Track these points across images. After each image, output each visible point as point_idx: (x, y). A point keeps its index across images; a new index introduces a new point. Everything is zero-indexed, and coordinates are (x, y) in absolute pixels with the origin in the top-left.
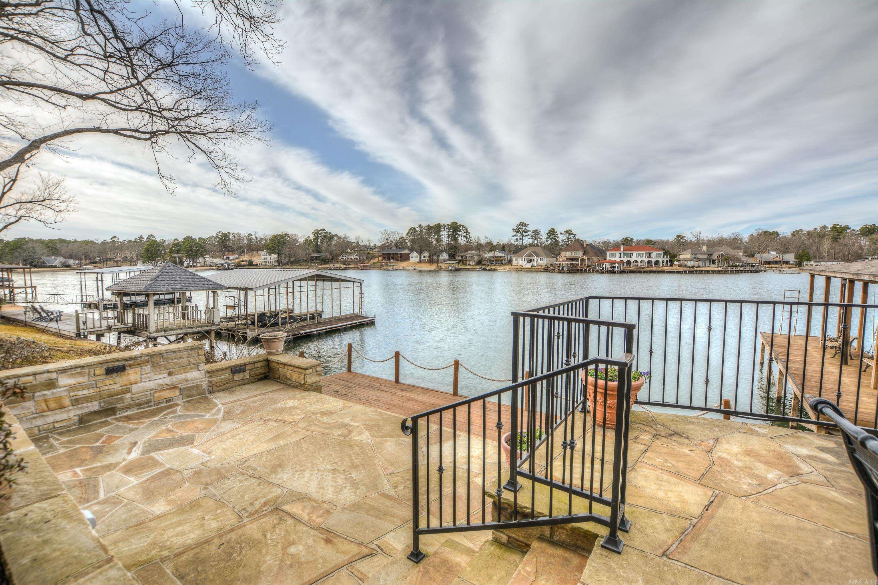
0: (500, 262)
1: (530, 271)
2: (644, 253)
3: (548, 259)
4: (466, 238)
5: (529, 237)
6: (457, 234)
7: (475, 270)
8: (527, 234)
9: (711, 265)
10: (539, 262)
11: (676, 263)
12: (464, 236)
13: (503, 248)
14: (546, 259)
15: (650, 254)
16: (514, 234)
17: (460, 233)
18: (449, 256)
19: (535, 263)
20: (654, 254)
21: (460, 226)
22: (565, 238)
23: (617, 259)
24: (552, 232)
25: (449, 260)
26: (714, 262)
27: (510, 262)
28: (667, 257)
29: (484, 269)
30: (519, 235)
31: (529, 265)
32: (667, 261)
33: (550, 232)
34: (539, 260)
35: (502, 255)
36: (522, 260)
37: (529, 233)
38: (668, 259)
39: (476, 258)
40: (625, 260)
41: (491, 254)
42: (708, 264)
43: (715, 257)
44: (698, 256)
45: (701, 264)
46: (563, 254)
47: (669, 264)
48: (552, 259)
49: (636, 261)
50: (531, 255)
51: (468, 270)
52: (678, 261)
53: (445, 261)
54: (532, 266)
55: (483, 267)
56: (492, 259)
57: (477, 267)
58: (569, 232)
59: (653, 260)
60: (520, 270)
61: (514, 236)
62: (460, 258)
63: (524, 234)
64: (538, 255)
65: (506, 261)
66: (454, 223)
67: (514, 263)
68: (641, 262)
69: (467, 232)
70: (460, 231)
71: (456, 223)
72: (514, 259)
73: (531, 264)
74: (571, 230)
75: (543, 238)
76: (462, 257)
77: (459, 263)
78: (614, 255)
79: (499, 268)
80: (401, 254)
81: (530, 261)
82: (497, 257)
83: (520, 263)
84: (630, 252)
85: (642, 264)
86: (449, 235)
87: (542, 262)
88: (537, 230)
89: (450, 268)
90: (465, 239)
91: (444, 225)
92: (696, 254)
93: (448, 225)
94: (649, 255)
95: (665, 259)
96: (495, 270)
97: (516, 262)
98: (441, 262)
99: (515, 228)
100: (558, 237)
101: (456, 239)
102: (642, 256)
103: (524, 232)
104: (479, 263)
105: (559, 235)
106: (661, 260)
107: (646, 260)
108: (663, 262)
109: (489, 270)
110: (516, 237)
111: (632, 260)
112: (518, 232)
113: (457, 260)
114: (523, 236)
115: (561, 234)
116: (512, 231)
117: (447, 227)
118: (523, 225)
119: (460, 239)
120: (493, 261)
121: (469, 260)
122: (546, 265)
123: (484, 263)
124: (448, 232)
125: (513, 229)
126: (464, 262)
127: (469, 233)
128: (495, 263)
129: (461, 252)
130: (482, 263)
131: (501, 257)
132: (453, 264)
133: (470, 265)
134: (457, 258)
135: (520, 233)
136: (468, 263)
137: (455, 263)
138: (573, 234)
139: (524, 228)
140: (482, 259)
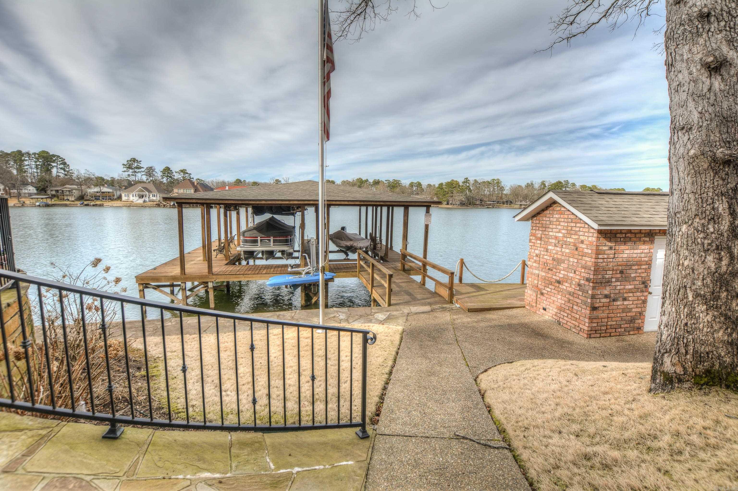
0: (109, 197)
1: (143, 206)
3: (162, 195)
4: (65, 171)
5: (143, 173)
6: (50, 165)
7: (76, 206)
8: (140, 170)
10: (152, 198)
12: (61, 168)
13: (112, 183)
14: (158, 196)
16: (125, 169)
17: (54, 164)
18: (37, 190)
19: (147, 199)
21: (54, 156)
22: (180, 176)
24: (167, 171)
25: (35, 194)
27: (120, 198)
29: (87, 205)
30: (131, 171)
31: (141, 201)
33: (164, 170)
34: (151, 196)
35: (111, 190)
36: (133, 196)
37: (143, 170)
39: (76, 193)
41: (96, 189)
46: (176, 190)
48: (164, 195)
50: (143, 191)
51: (66, 205)
53: (30, 195)
54: (144, 201)
55: (86, 203)
56: (98, 194)
57: (78, 203)
58: (183, 171)
60: (130, 206)
61: (125, 171)
62: (54, 193)
63: (137, 170)
64: (149, 191)
65: (115, 197)
66: (44, 152)
67: (124, 198)
69: (64, 164)
70: (54, 161)
71: (47, 153)
72: (123, 195)
73: (143, 199)
74: (186, 170)
75: (158, 175)
76: (57, 191)
77: (51, 198)
79: (106, 203)
81: (142, 197)
82: (104, 192)
83: (131, 198)
86: (37, 165)
87: (154, 198)
88: (151, 168)
89: (38, 204)
90: (62, 171)
91: (28, 154)
93: (34, 154)
96: (101, 205)
97: (126, 198)
98: (25, 197)
99: (126, 163)
100: (174, 176)
101: (48, 171)
103: (137, 168)
104: (81, 198)
105: (174, 174)
109: (94, 205)
110: (127, 173)
112: (130, 168)
113: (49, 195)
114: (135, 172)
115: (176, 172)
116: (123, 166)
117: (33, 156)
118: (134, 161)
119: (54, 171)
120: (99, 196)
121: (67, 195)
122: (159, 201)
123: (87, 198)
124: (36, 162)
125: (123, 164)
126: (60, 197)
127: (68, 165)
128: (101, 198)
129: (56, 186)
130: (85, 198)
131: (109, 192)
132: (42, 198)
133: (68, 200)
134: (49, 192)
135: (132, 169)
136: (66, 198)
137: (46, 198)
138: (187, 173)
139: (136, 164)
140: (85, 194)
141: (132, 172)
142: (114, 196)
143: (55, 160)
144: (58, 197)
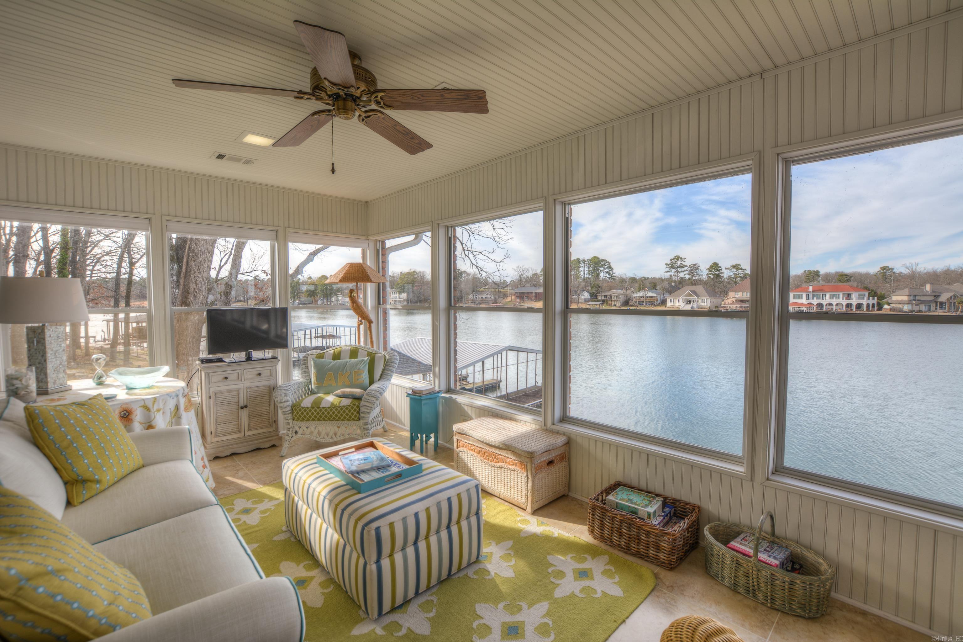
0: (652, 302)
1: (690, 314)
2: (841, 294)
3: (713, 300)
4: (609, 274)
5: (685, 272)
6: (598, 269)
8: (683, 269)
9: (938, 310)
10: (701, 303)
11: (886, 307)
12: (607, 272)
13: (654, 285)
14: (709, 301)
15: (849, 295)
16: (668, 269)
17: (602, 269)
18: (591, 296)
19: (695, 305)
20: (854, 296)
21: (602, 260)
22: (731, 274)
23: (804, 301)
24: (715, 267)
25: (591, 300)
26: (942, 305)
27: (664, 303)
28: (873, 299)
30: (673, 270)
31: (688, 308)
32: (873, 305)
33: (711, 266)
34: (700, 301)
35: (654, 295)
36: (679, 301)
37: (686, 268)
38: (875, 301)
39: (622, 298)
40: (815, 302)
41: (641, 294)
42: (933, 308)
43: (943, 298)
44: (918, 298)
45: (923, 307)
46: (731, 294)
47: (876, 308)
48: (716, 300)
49: (830, 304)
50: (691, 295)
51: (614, 312)
52: (889, 304)
53: (586, 301)
54: (692, 308)
56: (642, 299)
58: (736, 267)
59: (854, 302)
61: (667, 272)
62: (603, 298)
63: (680, 270)
64: (698, 296)
66: (596, 258)
67: (669, 304)
68: (837, 305)
69: (610, 267)
70: (602, 266)
71: (598, 258)
72: (669, 300)
73: (690, 305)
74: (739, 265)
75: (704, 273)
76: (606, 296)
77: (602, 304)
78: (800, 297)
80: (536, 293)
81: (689, 302)
82: (647, 297)
83: (678, 303)
84: (821, 293)
85: (838, 307)
86: (589, 271)
87: (703, 304)
88: (695, 265)
90: (607, 275)
91: (584, 261)
92: (915, 296)
93: (588, 260)
94: (849, 296)
95: (871, 302)
97: (672, 304)
98: (582, 303)
99: (669, 262)
100: (723, 273)
101: (598, 276)
102: (839, 298)
103: (680, 267)
104: (626, 303)
105: (724, 270)
106: (864, 303)
107: (845, 303)
108: (868, 305)
110: (669, 274)
111: (824, 303)
112: (673, 268)
113: (599, 301)
114: (678, 272)
115: (726, 269)
116: (665, 266)
117: (587, 262)
118: (678, 260)
119: (601, 275)
120: (643, 302)
121: (615, 301)
122: (709, 308)
123: (632, 304)
124: (589, 267)
125: (666, 264)
126: (609, 302)
127: (612, 269)
128: (644, 304)
129: (605, 292)
130: (630, 304)
131: (652, 297)
132: (596, 305)
133: (615, 305)
134: (600, 298)
135: (675, 268)
136: (613, 303)
137: (600, 304)
138: (741, 269)
139: (679, 262)
140: (629, 299)
141: (675, 272)
142: (657, 301)
143: (602, 265)
144: (607, 303)
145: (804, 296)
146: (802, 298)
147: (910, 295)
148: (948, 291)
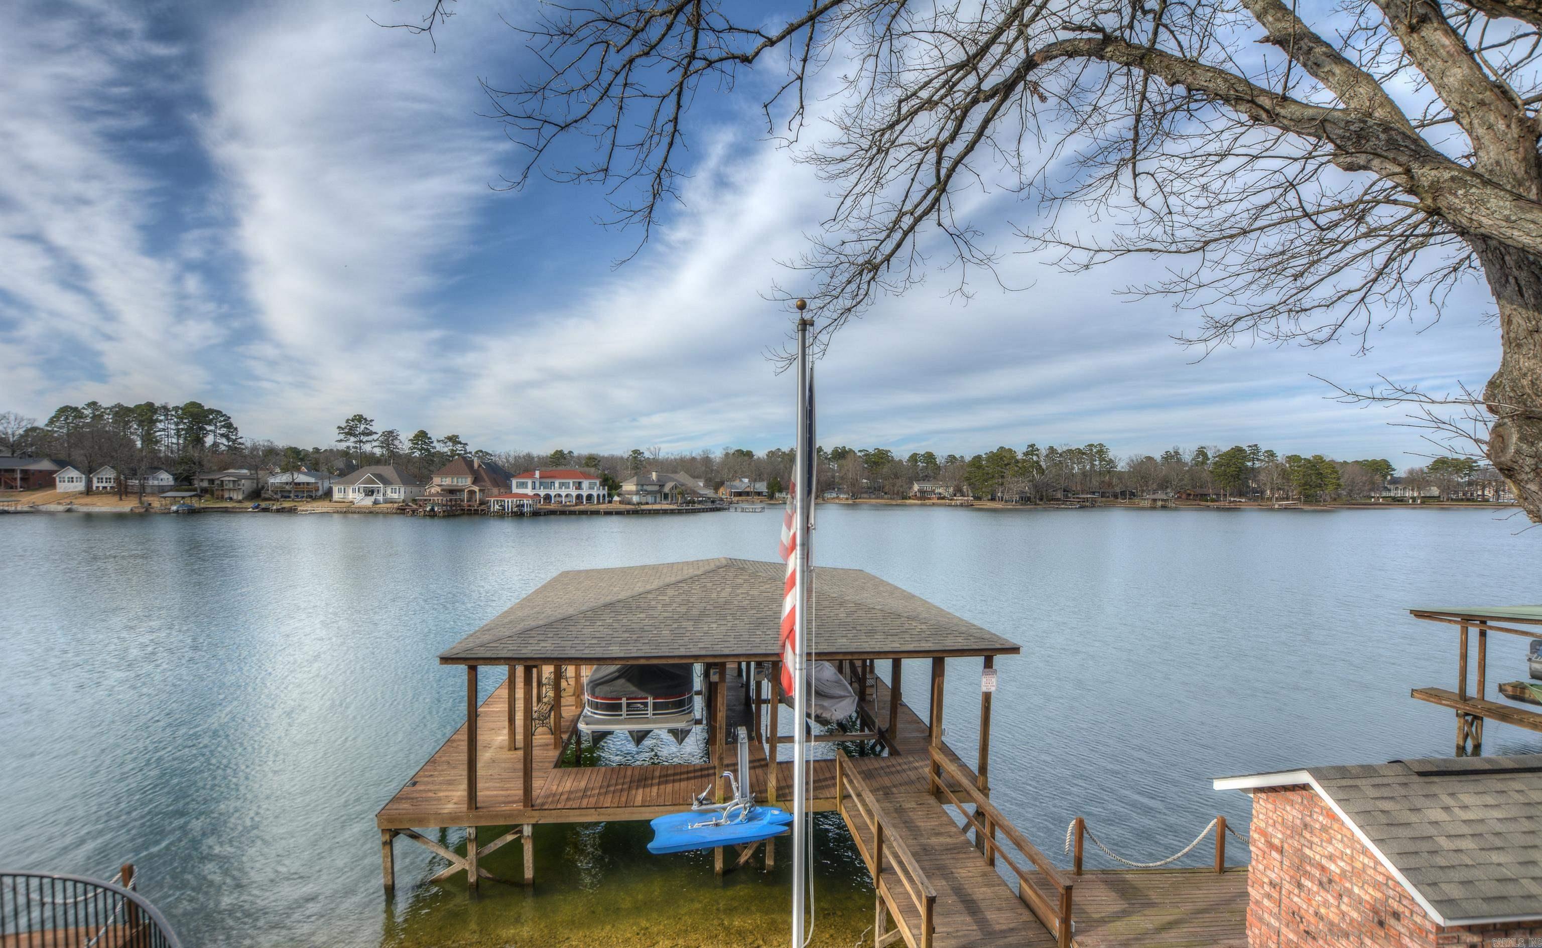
0: (310, 494)
1: (370, 513)
2: (571, 482)
3: (409, 489)
4: (228, 439)
5: (375, 444)
6: (202, 429)
7: (243, 511)
8: (370, 438)
9: (663, 503)
10: (391, 495)
11: (616, 498)
12: (222, 435)
13: (314, 461)
14: (402, 490)
15: (580, 483)
16: (342, 437)
17: (209, 428)
18: (176, 479)
19: (380, 498)
20: (585, 484)
21: (211, 411)
22: (446, 450)
23: (529, 491)
24: (422, 436)
25: (172, 488)
26: (666, 496)
27: (328, 494)
28: (604, 489)
29: (266, 510)
30: (352, 439)
31: (368, 502)
32: (604, 496)
33: (416, 436)
34: (389, 491)
35: (312, 480)
36: (354, 491)
37: (375, 437)
38: (606, 492)
39: (246, 485)
40: (542, 492)
41: (284, 478)
42: (658, 500)
43: (667, 489)
44: (645, 487)
45: (650, 499)
46: (437, 480)
47: (607, 499)
48: (415, 490)
49: (560, 496)
50: (373, 482)
51: (226, 511)
52: (619, 495)
53: (162, 490)
54: (376, 502)
55: (264, 505)
56: (288, 488)
57: (249, 505)
58: (454, 439)
59: (585, 493)
60: (348, 511)
61: (341, 441)
62: (205, 484)
63: (363, 438)
64: (386, 482)
65: (320, 492)
66: (193, 404)
67: (337, 496)
68: (567, 496)
69: (229, 426)
70: (210, 423)
71: (200, 406)
72: (335, 489)
73: (372, 499)
74: (457, 437)
75: (404, 445)
76: (212, 481)
77: (200, 497)
78: (523, 485)
79: (303, 507)
80: (24, 472)
81: (370, 492)
82: (299, 484)
83: (351, 496)
84: (549, 480)
85: (568, 499)
86: (178, 430)
87: (395, 496)
88: (391, 432)
89: (174, 508)
90: (224, 441)
91: (165, 408)
92: (643, 485)
93: (176, 409)
94: (579, 486)
95: (601, 492)
96: (292, 511)
97: (342, 495)
98: (153, 494)
99: (343, 425)
100: (434, 448)
101: (198, 441)
102: (569, 488)
103: (364, 434)
104: (256, 494)
105: (435, 444)
106: (595, 493)
107: (574, 493)
108: (598, 496)
109: (278, 511)
110: (344, 444)
111: (553, 493)
112: (351, 434)
113: (195, 490)
114: (361, 441)
115: (438, 441)
116: (337, 431)
117: (173, 413)
118: (360, 421)
119: (209, 440)
120: (290, 492)
121: (230, 490)
122: (404, 501)
123: (267, 496)
124: (177, 424)
125: (339, 427)
126: (216, 493)
127: (236, 429)
128: (292, 495)
129: (210, 471)
130: (263, 495)
131: (308, 484)
132: (183, 498)
133: (231, 499)
134: (196, 484)
135: (355, 436)
136: (226, 495)
137: (191, 497)
138: (460, 443)
139: (363, 427)
140: (263, 487)
141: (356, 442)
142: (317, 490)
143: (211, 420)
144: (212, 494)
145: (530, 485)
146: (526, 487)
147: (637, 485)
148: (672, 480)
